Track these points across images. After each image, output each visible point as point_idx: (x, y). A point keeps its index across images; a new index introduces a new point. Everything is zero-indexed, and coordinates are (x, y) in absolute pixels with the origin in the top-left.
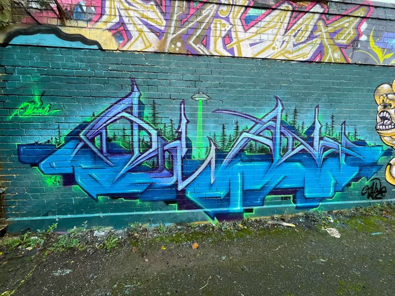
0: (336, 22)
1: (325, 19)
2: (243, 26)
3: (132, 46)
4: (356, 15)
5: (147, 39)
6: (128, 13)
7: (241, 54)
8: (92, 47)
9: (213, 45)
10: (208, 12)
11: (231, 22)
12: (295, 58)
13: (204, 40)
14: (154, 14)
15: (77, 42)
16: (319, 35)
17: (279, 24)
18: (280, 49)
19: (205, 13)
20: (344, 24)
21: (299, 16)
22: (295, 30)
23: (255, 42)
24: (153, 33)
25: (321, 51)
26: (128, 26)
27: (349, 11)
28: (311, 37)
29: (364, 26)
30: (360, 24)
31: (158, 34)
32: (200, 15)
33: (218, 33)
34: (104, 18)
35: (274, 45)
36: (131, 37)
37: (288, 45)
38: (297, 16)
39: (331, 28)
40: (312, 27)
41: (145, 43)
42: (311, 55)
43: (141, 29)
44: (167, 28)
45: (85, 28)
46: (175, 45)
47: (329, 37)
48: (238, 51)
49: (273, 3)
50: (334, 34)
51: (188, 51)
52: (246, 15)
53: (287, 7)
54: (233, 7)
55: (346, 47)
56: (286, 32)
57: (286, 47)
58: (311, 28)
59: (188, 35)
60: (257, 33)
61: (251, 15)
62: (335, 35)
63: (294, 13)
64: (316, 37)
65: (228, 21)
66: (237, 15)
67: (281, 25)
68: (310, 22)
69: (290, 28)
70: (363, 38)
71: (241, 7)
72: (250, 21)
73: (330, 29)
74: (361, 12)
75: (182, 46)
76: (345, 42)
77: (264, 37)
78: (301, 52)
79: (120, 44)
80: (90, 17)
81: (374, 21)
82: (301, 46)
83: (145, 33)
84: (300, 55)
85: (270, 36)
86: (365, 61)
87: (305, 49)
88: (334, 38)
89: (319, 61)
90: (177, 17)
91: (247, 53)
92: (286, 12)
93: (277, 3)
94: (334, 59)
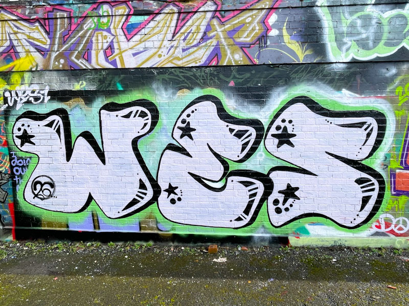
0: (234, 18)
1: (219, 16)
2: (125, 35)
3: (21, 67)
4: (259, 8)
5: (34, 59)
6: (17, 36)
7: (124, 65)
10: (89, 26)
11: (112, 33)
12: (185, 64)
13: (86, 55)
14: (39, 34)
16: (214, 36)
17: (165, 28)
18: (167, 56)
19: (86, 27)
20: (246, 18)
21: (188, 17)
22: (184, 33)
23: (138, 51)
24: (38, 53)
25: (217, 54)
26: (17, 48)
27: (249, 5)
28: (204, 38)
29: (273, 19)
30: (267, 16)
31: (43, 53)
32: (82, 30)
33: (100, 45)
35: (160, 53)
37: (176, 50)
38: (185, 17)
39: (229, 25)
40: (205, 27)
41: (31, 63)
42: (206, 59)
43: (28, 49)
44: (51, 46)
46: (59, 62)
47: (227, 36)
48: (121, 63)
49: (157, 7)
50: (233, 32)
51: (71, 67)
53: (172, 10)
54: (113, 17)
55: (249, 46)
56: (173, 36)
57: (173, 54)
58: (203, 29)
59: (71, 50)
60: (141, 41)
61: (133, 22)
62: (235, 33)
64: (211, 38)
65: (110, 32)
66: (118, 25)
67: (167, 31)
68: (201, 22)
69: (178, 32)
70: (274, 33)
71: (121, 17)
72: (132, 29)
73: (228, 26)
75: (65, 63)
76: (248, 40)
77: (148, 44)
78: (192, 57)
81: (288, 11)
82: (191, 50)
84: (191, 60)
85: (155, 43)
86: (277, 60)
87: (197, 52)
88: (234, 37)
89: (216, 65)
90: (60, 34)
91: (131, 63)
92: (171, 15)
93: (161, 7)
94: (235, 61)
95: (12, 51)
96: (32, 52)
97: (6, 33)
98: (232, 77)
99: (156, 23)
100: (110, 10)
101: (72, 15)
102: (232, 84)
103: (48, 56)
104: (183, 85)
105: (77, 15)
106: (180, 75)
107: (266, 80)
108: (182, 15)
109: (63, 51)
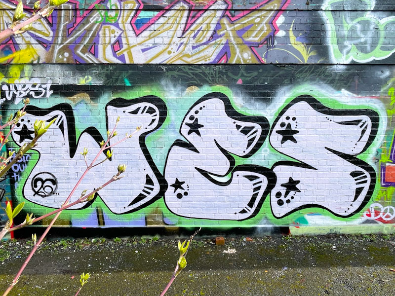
0: (244, 18)
1: (229, 15)
2: (134, 30)
3: (21, 59)
4: (268, 9)
5: (35, 52)
7: (133, 60)
9: (102, 53)
10: (95, 19)
11: (120, 27)
12: (195, 61)
13: (93, 49)
14: (40, 26)
16: (224, 34)
17: (175, 25)
18: (176, 53)
19: (92, 20)
20: (255, 19)
21: (199, 15)
22: (194, 31)
23: (147, 47)
24: (40, 45)
25: (226, 53)
26: (16, 39)
27: (259, 5)
28: (214, 36)
29: (281, 20)
30: (275, 17)
31: (46, 45)
32: (88, 23)
33: (107, 40)
35: (169, 49)
37: (186, 48)
38: (196, 14)
39: (239, 25)
40: (215, 25)
41: (33, 56)
42: (215, 57)
43: (29, 41)
44: (55, 38)
46: (63, 55)
47: (236, 35)
48: (130, 59)
49: (167, 4)
50: (242, 32)
51: (76, 60)
53: (182, 6)
54: (122, 11)
55: (258, 45)
56: (183, 33)
57: (183, 51)
58: (213, 27)
59: (76, 44)
60: (150, 37)
61: (142, 18)
62: (244, 33)
64: (221, 36)
65: (118, 26)
66: (126, 20)
67: (177, 27)
68: (211, 21)
69: (189, 29)
70: (281, 34)
71: (130, 11)
72: (141, 24)
73: (237, 26)
74: (274, 5)
75: (69, 56)
76: (257, 39)
77: (158, 40)
78: (202, 54)
81: (294, 14)
82: (201, 48)
84: (201, 58)
85: (165, 39)
86: (283, 60)
87: (207, 50)
88: (243, 36)
89: (225, 63)
90: (64, 26)
91: (140, 59)
92: (181, 12)
93: (171, 4)
94: (244, 59)
95: (11, 42)
96: (33, 44)
97: (3, 23)
98: (240, 75)
99: (166, 19)
100: (118, 3)
101: (78, 7)
102: (240, 82)
103: (51, 49)
104: (192, 82)
105: (83, 7)
106: (190, 72)
107: (273, 78)
108: (192, 12)
109: (67, 44)
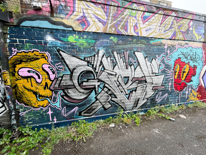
0: (181, 21)
1: (176, 19)
2: (142, 21)
3: (90, 29)
5: (98, 26)
6: (87, 11)
7: (142, 35)
8: (69, 29)
9: (130, 30)
10: (127, 13)
12: (164, 37)
13: (125, 27)
14: (101, 12)
15: (60, 26)
16: (174, 27)
18: (158, 33)
19: (125, 13)
20: (184, 22)
23: (147, 29)
24: (100, 23)
25: (175, 34)
26: (88, 18)
27: (186, 16)
28: (171, 28)
30: (190, 22)
31: (103, 23)
32: (123, 14)
33: (131, 24)
34: (75, 13)
35: (156, 31)
36: (90, 24)
37: (162, 31)
38: (165, 17)
39: (179, 23)
41: (97, 28)
42: (171, 36)
43: (94, 20)
44: (107, 20)
45: (65, 18)
46: (112, 29)
47: (178, 28)
49: (156, 10)
52: (144, 16)
53: (161, 12)
54: (138, 11)
55: (185, 33)
56: (161, 25)
57: (161, 32)
58: (171, 23)
59: (117, 25)
60: (148, 25)
61: (146, 15)
62: (180, 27)
63: (164, 16)
65: (136, 18)
66: (140, 16)
67: (159, 21)
68: (170, 21)
69: (163, 23)
70: (191, 29)
71: (141, 12)
72: (145, 19)
74: (190, 17)
75: (115, 30)
76: (184, 30)
77: (151, 27)
78: (167, 35)
79: (84, 28)
80: (67, 12)
81: (195, 21)
82: (167, 32)
83: (97, 22)
85: (154, 26)
87: (169, 33)
89: (174, 39)
90: (112, 14)
91: (144, 34)
92: (161, 15)
94: (180, 38)
95: (84, 19)
97: (81, 8)
99: (155, 17)
100: (137, 7)
101: (119, 6)
105: (122, 6)
109: (114, 24)
